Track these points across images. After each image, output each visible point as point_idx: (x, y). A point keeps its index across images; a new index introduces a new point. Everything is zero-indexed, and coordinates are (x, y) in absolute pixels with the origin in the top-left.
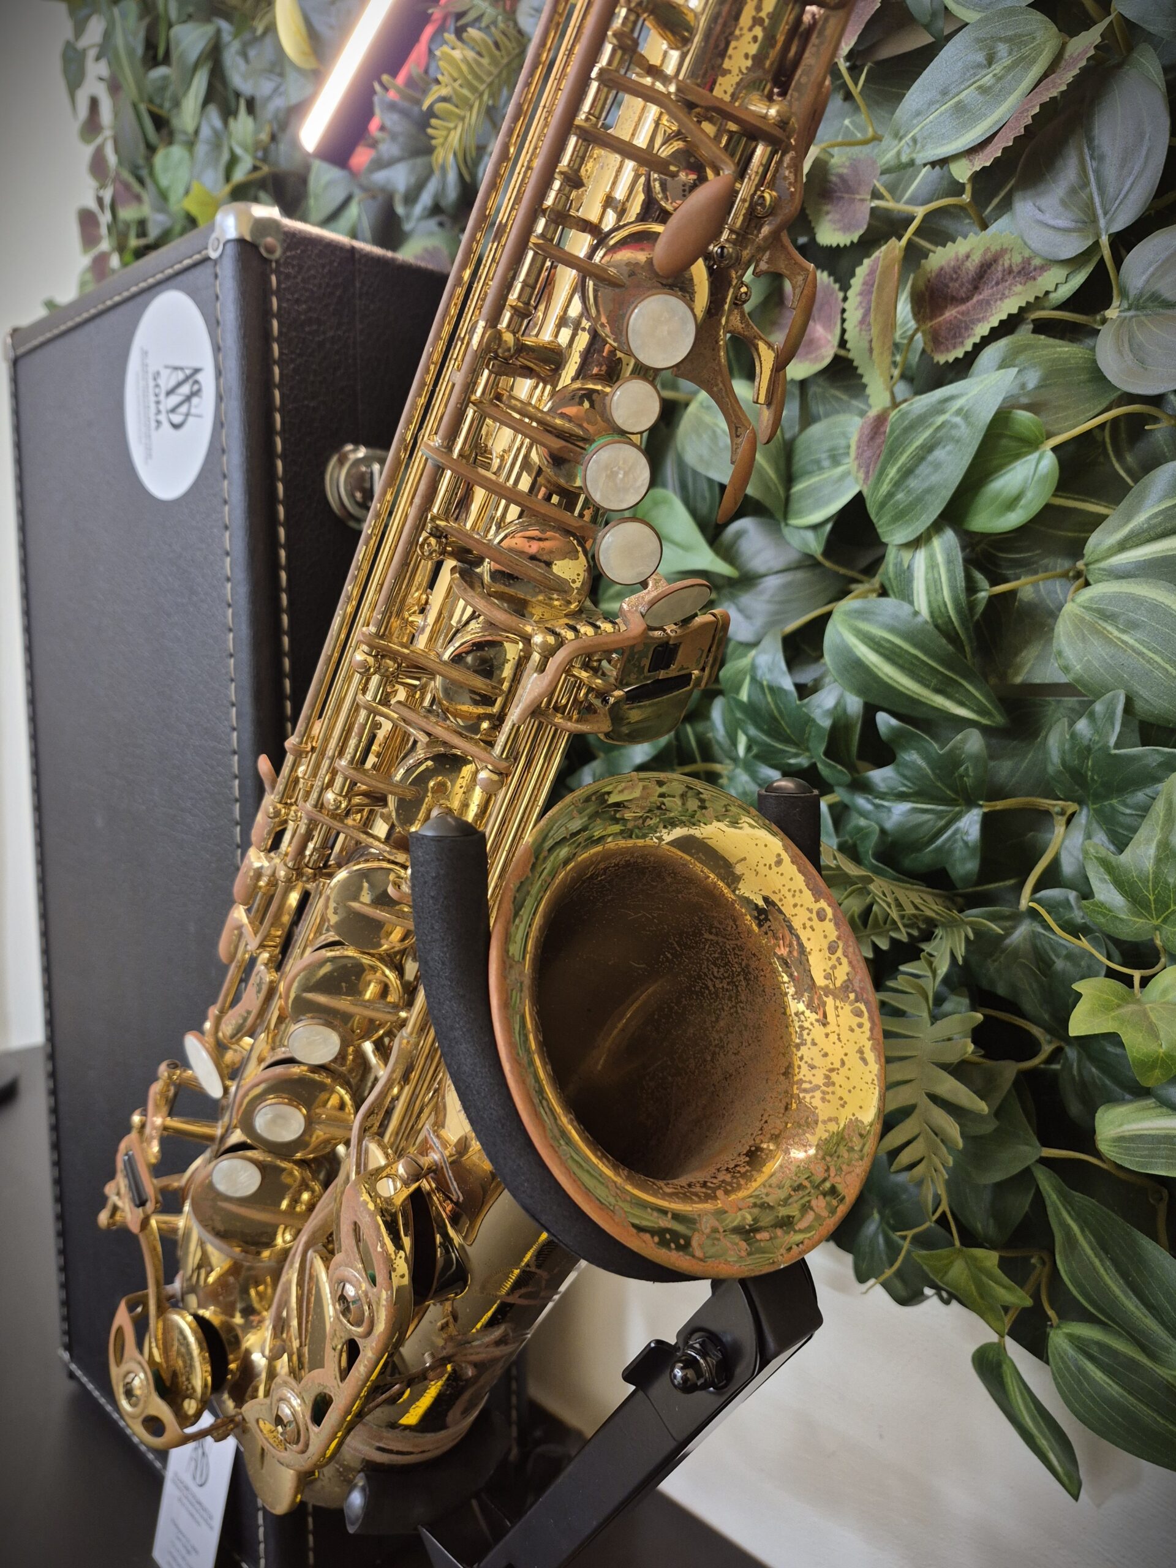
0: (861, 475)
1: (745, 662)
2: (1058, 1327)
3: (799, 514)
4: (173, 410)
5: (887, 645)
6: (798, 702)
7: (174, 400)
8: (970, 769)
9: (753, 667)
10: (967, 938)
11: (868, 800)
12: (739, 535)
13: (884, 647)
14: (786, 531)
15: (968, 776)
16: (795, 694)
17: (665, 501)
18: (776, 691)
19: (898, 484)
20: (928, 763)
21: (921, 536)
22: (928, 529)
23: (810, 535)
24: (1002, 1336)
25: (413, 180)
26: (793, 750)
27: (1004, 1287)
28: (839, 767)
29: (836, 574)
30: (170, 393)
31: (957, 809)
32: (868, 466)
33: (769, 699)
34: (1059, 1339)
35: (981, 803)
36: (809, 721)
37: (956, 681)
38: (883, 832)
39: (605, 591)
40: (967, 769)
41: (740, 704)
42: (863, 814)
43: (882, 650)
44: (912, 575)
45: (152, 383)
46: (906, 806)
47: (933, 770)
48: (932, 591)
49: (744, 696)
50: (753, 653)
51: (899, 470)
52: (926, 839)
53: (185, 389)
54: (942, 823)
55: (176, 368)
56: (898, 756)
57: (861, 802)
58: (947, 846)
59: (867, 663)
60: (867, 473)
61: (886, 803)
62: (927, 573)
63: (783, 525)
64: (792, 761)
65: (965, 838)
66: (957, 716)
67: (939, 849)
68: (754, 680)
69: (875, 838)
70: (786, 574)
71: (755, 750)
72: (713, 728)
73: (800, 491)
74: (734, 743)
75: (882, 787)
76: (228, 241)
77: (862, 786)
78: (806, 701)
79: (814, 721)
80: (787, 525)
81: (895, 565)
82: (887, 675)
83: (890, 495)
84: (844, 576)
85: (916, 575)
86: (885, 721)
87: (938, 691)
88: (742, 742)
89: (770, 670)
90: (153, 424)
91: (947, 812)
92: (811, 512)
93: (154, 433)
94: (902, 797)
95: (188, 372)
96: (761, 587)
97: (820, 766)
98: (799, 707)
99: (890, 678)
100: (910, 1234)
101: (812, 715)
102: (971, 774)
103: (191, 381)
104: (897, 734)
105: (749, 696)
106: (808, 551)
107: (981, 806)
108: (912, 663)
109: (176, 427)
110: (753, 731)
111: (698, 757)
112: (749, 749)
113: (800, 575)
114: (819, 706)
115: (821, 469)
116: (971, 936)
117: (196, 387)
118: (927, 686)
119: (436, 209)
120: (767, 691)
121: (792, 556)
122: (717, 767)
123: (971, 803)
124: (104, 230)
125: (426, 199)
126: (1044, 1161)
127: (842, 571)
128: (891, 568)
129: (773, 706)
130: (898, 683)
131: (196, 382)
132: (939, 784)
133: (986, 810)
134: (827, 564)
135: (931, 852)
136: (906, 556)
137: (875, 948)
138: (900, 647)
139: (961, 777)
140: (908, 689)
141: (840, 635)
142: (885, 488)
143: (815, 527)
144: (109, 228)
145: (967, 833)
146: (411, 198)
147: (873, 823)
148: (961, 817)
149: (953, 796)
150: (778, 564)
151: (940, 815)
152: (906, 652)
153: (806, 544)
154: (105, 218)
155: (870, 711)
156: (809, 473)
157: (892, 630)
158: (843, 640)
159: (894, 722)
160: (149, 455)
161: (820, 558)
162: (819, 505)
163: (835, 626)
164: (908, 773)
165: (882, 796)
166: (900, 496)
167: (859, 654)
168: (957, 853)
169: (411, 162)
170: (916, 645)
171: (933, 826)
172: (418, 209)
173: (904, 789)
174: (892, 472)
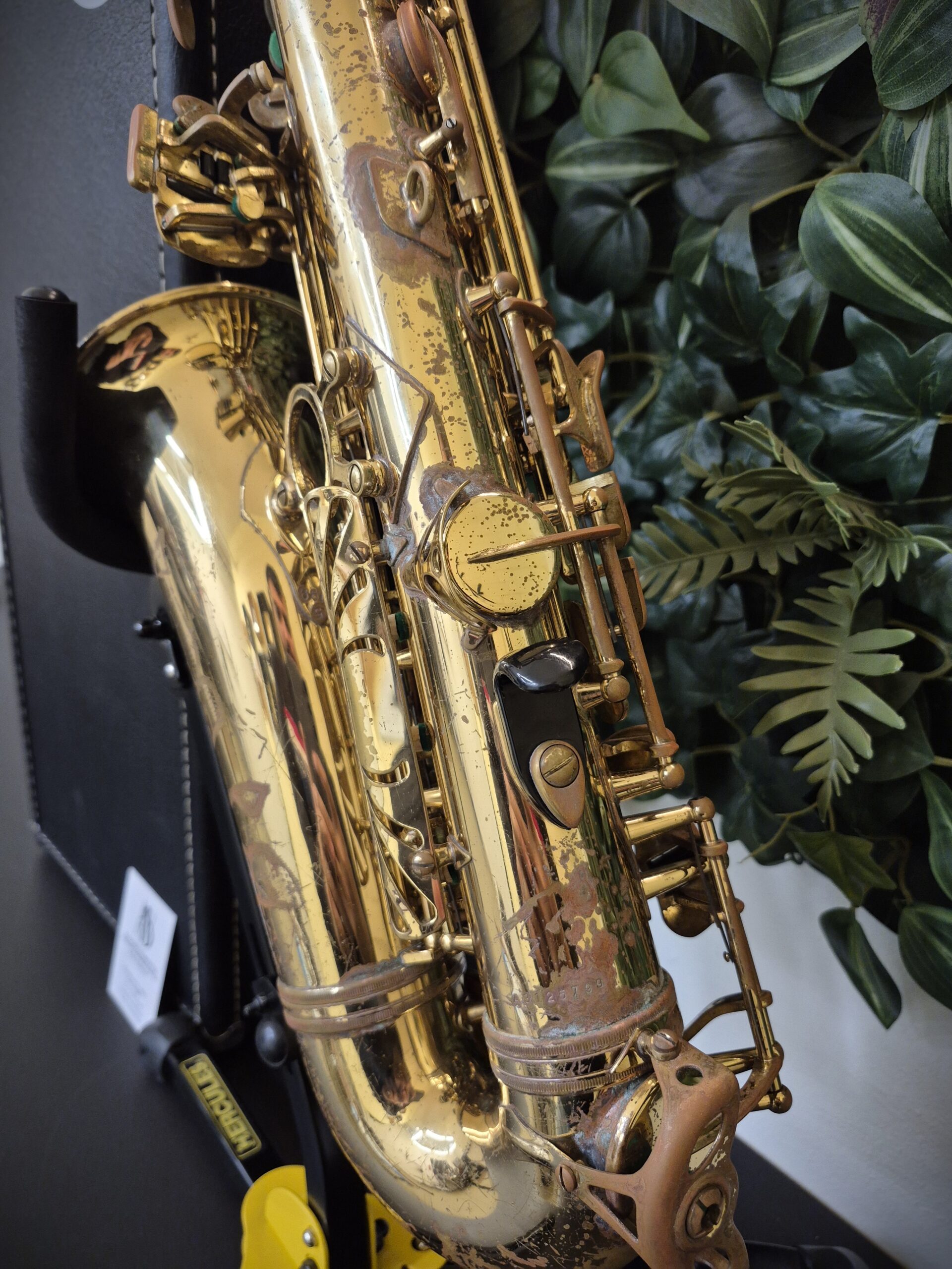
0: (871, 23)
1: (704, 239)
2: (912, 906)
3: (789, 71)
5: (874, 230)
6: (760, 289)
8: (939, 378)
9: (713, 247)
10: (911, 555)
11: (815, 403)
12: (716, 92)
13: (870, 233)
14: (767, 92)
15: (934, 384)
16: (758, 280)
17: (636, 46)
18: (736, 275)
19: (917, 34)
20: (892, 367)
21: (930, 103)
22: (942, 94)
23: (795, 99)
24: (855, 905)
26: (740, 342)
27: (871, 870)
28: (794, 365)
29: (816, 146)
31: (912, 419)
32: (881, 12)
33: (727, 283)
34: (910, 916)
35: (939, 414)
36: (770, 310)
37: (941, 277)
38: (827, 436)
39: (556, 151)
40: (934, 376)
41: (692, 288)
42: (808, 417)
43: (866, 235)
44: (912, 149)
46: (857, 413)
47: (896, 375)
48: (933, 170)
49: (699, 278)
50: (716, 230)
51: (922, 17)
52: (871, 448)
54: (891, 433)
56: (859, 359)
57: (808, 403)
58: (894, 457)
59: (847, 249)
60: (879, 21)
61: (835, 408)
62: (930, 147)
63: (765, 83)
64: (739, 355)
65: (915, 450)
66: (933, 318)
67: (884, 460)
68: (714, 262)
69: (817, 442)
70: (760, 143)
71: (699, 341)
72: (654, 313)
73: (792, 42)
74: (675, 333)
75: (835, 390)
77: (812, 387)
78: (769, 288)
79: (775, 311)
80: (770, 84)
81: (892, 137)
82: (866, 265)
83: (906, 47)
84: (823, 151)
85: (917, 149)
86: (852, 316)
87: (918, 287)
88: (686, 328)
89: (733, 251)
91: (902, 421)
92: (801, 67)
94: (854, 402)
96: (730, 157)
97: (770, 362)
98: (760, 295)
99: (869, 268)
100: (789, 816)
101: (775, 305)
102: (938, 382)
104: (864, 331)
105: (705, 280)
106: (791, 117)
107: (938, 418)
108: (897, 253)
110: (701, 319)
111: (630, 344)
112: (691, 338)
113: (774, 146)
114: (783, 295)
115: (821, 15)
116: (917, 554)
118: (906, 280)
120: (726, 274)
121: (771, 122)
122: (653, 358)
123: (927, 413)
126: (934, 768)
127: (823, 144)
128: (886, 141)
129: (729, 291)
130: (877, 275)
132: (899, 391)
133: (942, 422)
134: (809, 134)
135: (875, 461)
136: (908, 127)
137: (799, 553)
138: (888, 234)
139: (926, 384)
140: (886, 282)
141: (821, 214)
142: (900, 38)
143: (801, 89)
145: (918, 445)
147: (818, 428)
148: (913, 428)
149: (911, 404)
150: (754, 130)
151: (891, 424)
152: (895, 239)
153: (790, 110)
155: (837, 303)
156: (806, 21)
157: (883, 212)
158: (823, 221)
159: (864, 319)
161: (802, 126)
162: (814, 58)
163: (816, 204)
164: (866, 376)
165: (832, 399)
166: (918, 49)
167: (839, 238)
168: (903, 465)
170: (906, 232)
171: (882, 435)
173: (859, 393)
174: (914, 18)
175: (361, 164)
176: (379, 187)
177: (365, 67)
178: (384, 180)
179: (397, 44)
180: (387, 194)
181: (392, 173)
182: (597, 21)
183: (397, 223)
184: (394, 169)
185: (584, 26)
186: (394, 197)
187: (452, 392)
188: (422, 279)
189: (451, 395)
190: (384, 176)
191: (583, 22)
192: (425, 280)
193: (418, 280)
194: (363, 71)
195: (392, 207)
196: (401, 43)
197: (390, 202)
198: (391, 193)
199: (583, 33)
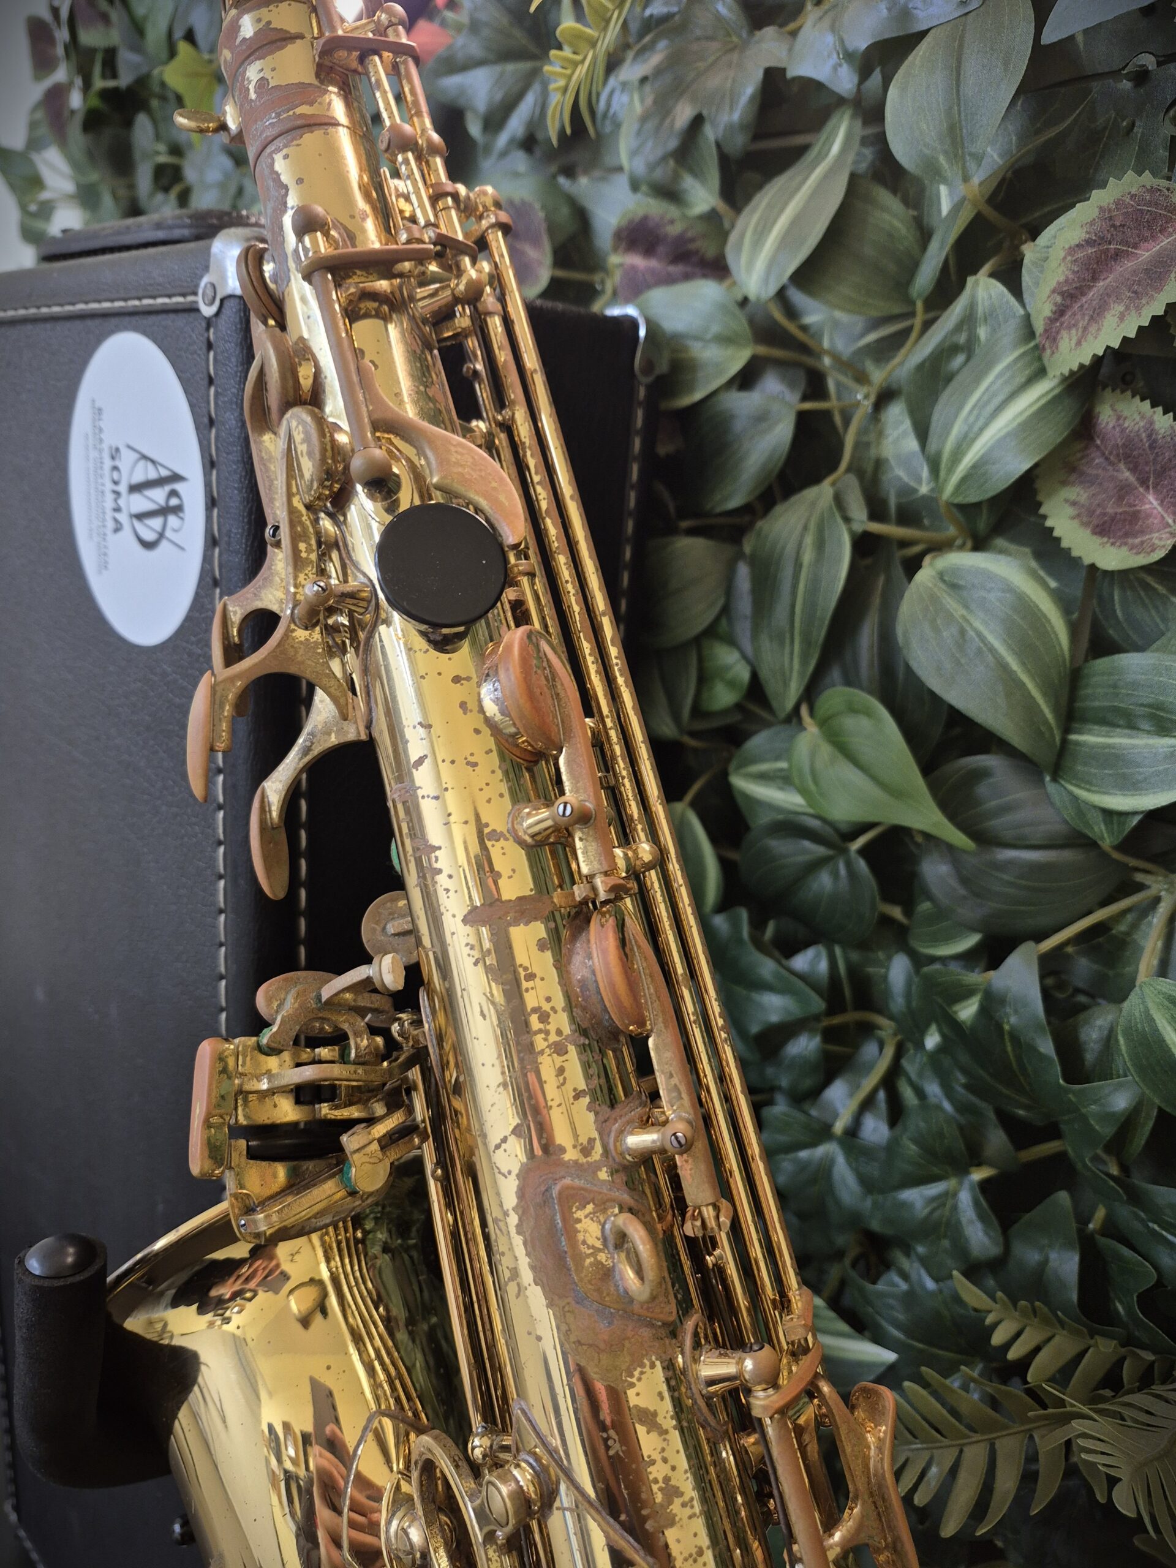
1: (973, 978)
4: (141, 517)
6: (1062, 1082)
7: (140, 503)
9: (987, 996)
12: (981, 774)
14: (1053, 791)
16: (1058, 1068)
18: (1023, 1045)
23: (1096, 817)
25: (499, 96)
30: (135, 488)
33: (1010, 1050)
36: (1075, 1112)
45: (108, 463)
49: (962, 1013)
53: (159, 495)
55: (144, 457)
63: (1049, 781)
68: (989, 1016)
76: (231, 296)
78: (1075, 1086)
80: (1057, 784)
90: (110, 525)
93: (111, 537)
95: (164, 473)
98: (1062, 1090)
103: (168, 488)
105: (973, 1027)
106: (1090, 835)
109: (148, 545)
117: (174, 502)
119: (529, 143)
120: (1008, 1039)
124: (60, 51)
125: (516, 125)
129: (1012, 1058)
131: (174, 493)
143: (1109, 815)
144: (66, 48)
146: (494, 121)
150: (1037, 834)
153: (1089, 827)
154: (62, 35)
160: (104, 566)
161: (1107, 847)
169: (497, 69)
172: (502, 139)
175: (543, 1189)
176: (570, 1231)
177: (547, 1033)
178: (579, 1221)
179: (592, 987)
180: (584, 1242)
181: (590, 1207)
182: (807, 642)
183: (598, 1290)
184: (593, 1201)
185: (788, 641)
186: (593, 1247)
187: (686, 1555)
188: (636, 1373)
189: (686, 1560)
190: (580, 1214)
191: (788, 635)
192: (642, 1373)
193: (632, 1376)
194: (546, 1040)
195: (591, 1264)
196: (598, 987)
197: (588, 1256)
198: (590, 1241)
199: (787, 650)
